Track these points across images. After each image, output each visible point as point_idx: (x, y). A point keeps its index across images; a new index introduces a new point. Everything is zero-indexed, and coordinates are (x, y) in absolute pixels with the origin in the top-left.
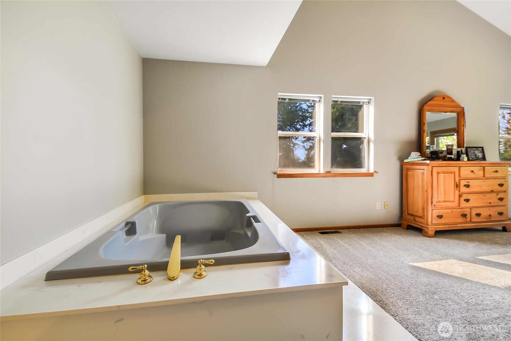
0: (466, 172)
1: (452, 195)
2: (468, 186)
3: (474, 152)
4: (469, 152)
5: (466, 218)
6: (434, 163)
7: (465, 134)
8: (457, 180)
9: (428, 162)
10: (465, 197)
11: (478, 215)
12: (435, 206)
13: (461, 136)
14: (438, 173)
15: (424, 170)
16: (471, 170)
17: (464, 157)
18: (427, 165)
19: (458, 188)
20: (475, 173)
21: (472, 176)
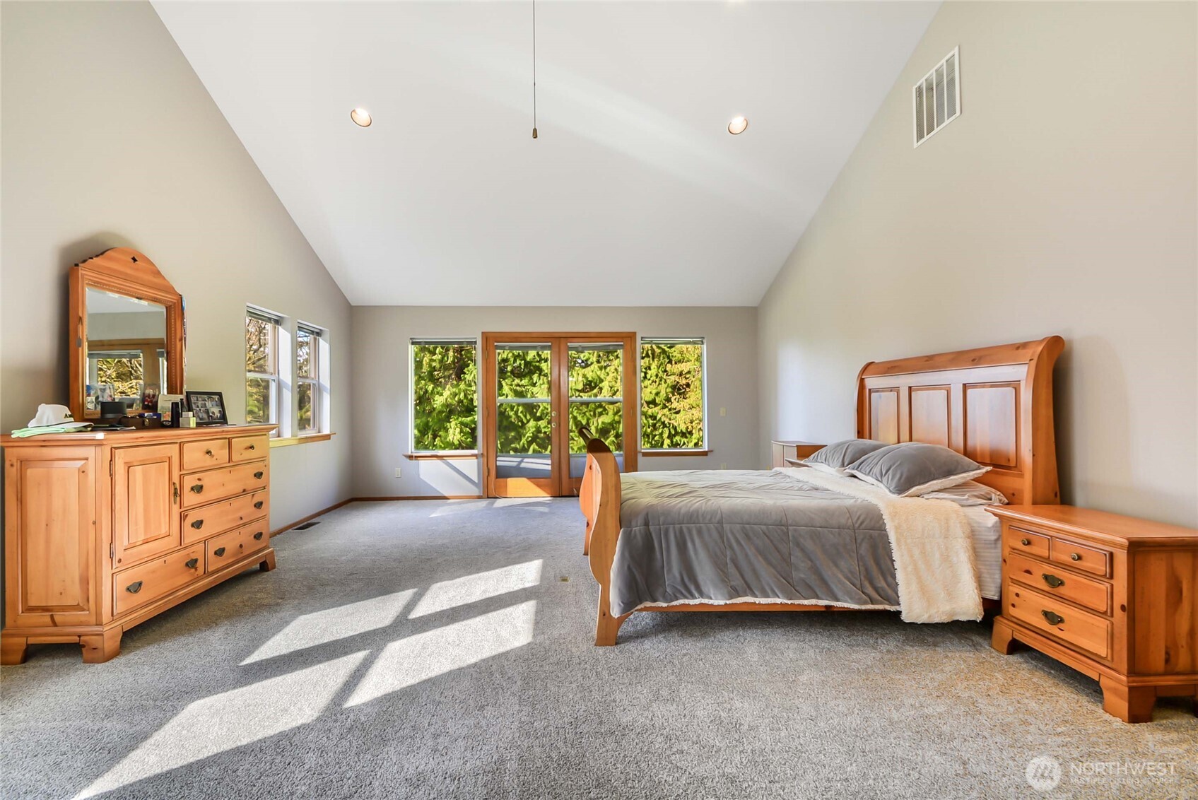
0: (194, 455)
1: (164, 520)
2: (198, 489)
3: (205, 404)
4: (195, 403)
5: (196, 569)
6: (118, 439)
7: (185, 360)
8: (176, 479)
9: (100, 435)
10: (193, 517)
11: (220, 552)
12: (120, 561)
13: (176, 364)
14: (129, 467)
15: (87, 459)
16: (205, 450)
17: (189, 418)
18: (99, 444)
19: (178, 498)
20: (213, 456)
21: (209, 462)
